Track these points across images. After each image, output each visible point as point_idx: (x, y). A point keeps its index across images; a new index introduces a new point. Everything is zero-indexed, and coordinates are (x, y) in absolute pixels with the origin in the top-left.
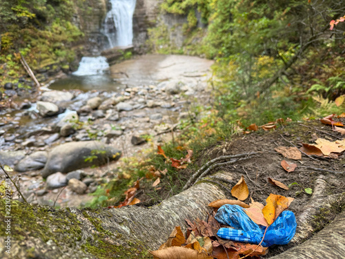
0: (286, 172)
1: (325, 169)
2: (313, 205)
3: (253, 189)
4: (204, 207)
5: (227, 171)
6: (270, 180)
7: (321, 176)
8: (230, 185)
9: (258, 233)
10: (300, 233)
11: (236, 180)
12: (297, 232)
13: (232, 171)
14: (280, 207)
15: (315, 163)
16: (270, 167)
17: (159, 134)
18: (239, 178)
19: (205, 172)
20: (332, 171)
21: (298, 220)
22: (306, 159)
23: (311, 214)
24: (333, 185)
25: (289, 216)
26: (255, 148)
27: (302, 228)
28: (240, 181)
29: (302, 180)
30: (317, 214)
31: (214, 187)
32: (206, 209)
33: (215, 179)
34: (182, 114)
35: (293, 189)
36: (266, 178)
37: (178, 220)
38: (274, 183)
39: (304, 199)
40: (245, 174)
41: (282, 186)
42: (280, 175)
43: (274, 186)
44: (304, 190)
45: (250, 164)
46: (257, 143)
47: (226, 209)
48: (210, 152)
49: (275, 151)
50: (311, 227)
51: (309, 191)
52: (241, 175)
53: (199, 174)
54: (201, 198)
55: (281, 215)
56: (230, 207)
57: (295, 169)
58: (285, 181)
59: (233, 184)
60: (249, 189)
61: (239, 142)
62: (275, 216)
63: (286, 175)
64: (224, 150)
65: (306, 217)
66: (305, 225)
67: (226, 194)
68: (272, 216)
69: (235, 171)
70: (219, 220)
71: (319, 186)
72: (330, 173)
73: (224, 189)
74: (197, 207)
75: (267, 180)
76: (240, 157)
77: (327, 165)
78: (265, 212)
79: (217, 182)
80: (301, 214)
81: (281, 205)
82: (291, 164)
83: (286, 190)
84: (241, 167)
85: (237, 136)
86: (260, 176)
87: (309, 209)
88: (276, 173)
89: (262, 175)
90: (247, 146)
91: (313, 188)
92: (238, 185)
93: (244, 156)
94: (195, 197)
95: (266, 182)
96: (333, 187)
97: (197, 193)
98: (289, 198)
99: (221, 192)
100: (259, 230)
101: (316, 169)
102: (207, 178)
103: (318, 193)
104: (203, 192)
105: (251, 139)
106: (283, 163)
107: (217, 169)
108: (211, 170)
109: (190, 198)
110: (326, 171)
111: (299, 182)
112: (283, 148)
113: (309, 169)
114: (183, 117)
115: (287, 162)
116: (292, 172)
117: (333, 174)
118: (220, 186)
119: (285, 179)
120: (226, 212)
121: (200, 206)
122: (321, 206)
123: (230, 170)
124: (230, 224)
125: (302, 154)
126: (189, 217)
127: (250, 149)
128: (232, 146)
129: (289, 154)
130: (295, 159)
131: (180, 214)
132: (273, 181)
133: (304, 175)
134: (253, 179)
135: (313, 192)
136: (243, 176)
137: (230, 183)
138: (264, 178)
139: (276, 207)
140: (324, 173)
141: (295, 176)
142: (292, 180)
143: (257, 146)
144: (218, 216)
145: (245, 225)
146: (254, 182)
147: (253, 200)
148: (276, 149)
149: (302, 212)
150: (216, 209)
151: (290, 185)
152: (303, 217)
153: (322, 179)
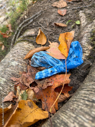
0: (62, 16)
1: (81, 7)
2: (87, 31)
3: (48, 34)
4: (22, 61)
5: (30, 29)
6: (55, 24)
7: (81, 11)
8: (34, 37)
9: (61, 66)
10: (85, 53)
11: (36, 33)
12: (84, 52)
13: (33, 28)
14: (68, 40)
15: (75, 5)
16: (53, 16)
17: (2, 23)
18: (38, 30)
19: (18, 35)
20: (85, 6)
21: (82, 45)
22: (69, 4)
23: (88, 38)
24: (89, 14)
25: (76, 45)
26: (42, 9)
27: (85, 49)
28: (39, 32)
29: (72, 17)
30: (92, 36)
31: (25, 43)
32: (24, 62)
33: (24, 37)
34: (7, 9)
35: (69, 25)
36: (53, 24)
37: (5, 82)
38: (58, 25)
39: (77, 29)
40: (41, 26)
41: (63, 25)
42: (60, 19)
43: (59, 27)
44: (75, 23)
45: (41, 19)
46: (41, 5)
47: (36, 57)
48: (19, 21)
49: (52, 6)
50: (90, 46)
51: (78, 22)
52: (39, 28)
53: (15, 37)
54: (19, 56)
55: (71, 47)
56: (38, 54)
57: (66, 13)
58: (64, 22)
59: (36, 36)
60: (46, 35)
61: (32, 9)
62: (68, 49)
63: (62, 18)
64: (26, 17)
65: (85, 40)
66: (87, 46)
67: (34, 45)
68: (66, 50)
69: (35, 27)
70: (34, 66)
71: (82, 17)
72: (85, 8)
73: (31, 42)
74: (17, 64)
75: (54, 25)
76: (34, 17)
77: (81, 4)
78: (61, 49)
79: (26, 39)
80: (82, 40)
81: (69, 39)
82: (63, 10)
83: (66, 27)
84: (37, 23)
85: (30, 5)
86: (49, 24)
87: (86, 35)
88: (57, 19)
89: (50, 23)
90: (36, 9)
91: (79, 20)
92: (39, 36)
93: (36, 16)
94: (14, 56)
95: (53, 27)
96: (89, 15)
97: (15, 53)
98: (71, 32)
99: (31, 45)
100: (61, 63)
101: (77, 8)
102: (19, 39)
103: (84, 21)
104: (18, 50)
105: (37, 4)
106: (59, 12)
107: (24, 30)
108: (21, 32)
109: (11, 59)
110: (82, 8)
111: (71, 19)
112: (56, 3)
113: (73, 10)
114: (9, 10)
115: (61, 10)
116: (65, 15)
117: (86, 8)
118: (28, 41)
119: (63, 20)
120: (37, 59)
121: (19, 62)
122: (92, 30)
123: (32, 27)
124: (42, 66)
125: (67, 2)
126: (13, 75)
127: (39, 10)
128: (29, 13)
129: (60, 5)
130: (64, 6)
131: (6, 76)
132: (57, 24)
133: (71, 14)
134: (46, 28)
135: (80, 22)
136: (40, 29)
137: (34, 36)
138: (52, 24)
139: (66, 41)
140: (81, 9)
141: (68, 17)
142: (67, 20)
143: (42, 7)
144: (33, 64)
145: (51, 63)
146: (47, 29)
147: (50, 42)
148: (52, 5)
149: (82, 38)
150: (30, 58)
151: (67, 23)
152: (84, 41)
153: (82, 12)
